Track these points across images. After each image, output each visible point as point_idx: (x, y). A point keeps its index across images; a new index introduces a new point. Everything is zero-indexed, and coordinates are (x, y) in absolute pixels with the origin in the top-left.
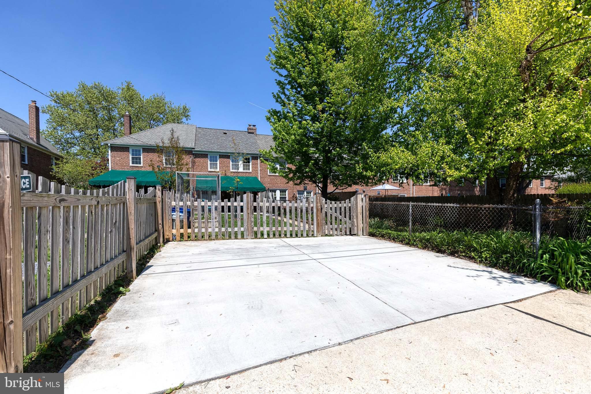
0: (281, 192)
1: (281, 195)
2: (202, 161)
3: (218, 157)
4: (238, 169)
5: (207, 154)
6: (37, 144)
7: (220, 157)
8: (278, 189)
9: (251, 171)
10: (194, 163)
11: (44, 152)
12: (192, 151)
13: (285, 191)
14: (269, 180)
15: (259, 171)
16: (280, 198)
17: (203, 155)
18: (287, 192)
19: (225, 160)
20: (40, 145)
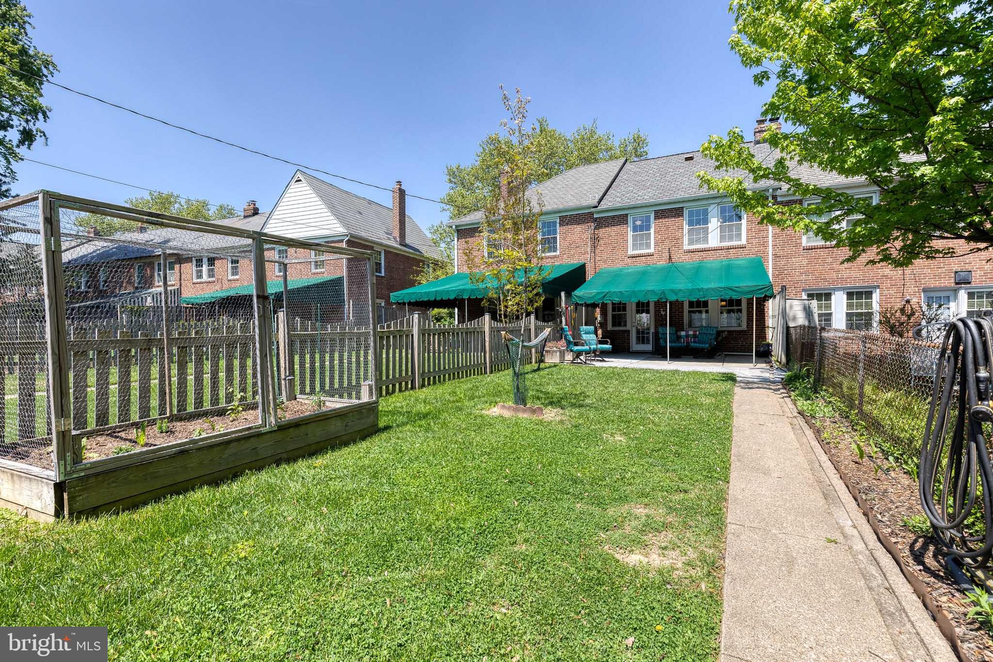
0: (850, 295)
1: (849, 306)
2: (613, 234)
3: (652, 216)
4: (706, 240)
5: (627, 215)
6: (400, 244)
7: (657, 217)
8: (839, 289)
9: (744, 241)
10: (595, 240)
11: (412, 256)
12: (592, 214)
13: (869, 295)
14: (805, 262)
15: (770, 239)
16: (849, 316)
17: (619, 219)
18: (876, 297)
19: (669, 222)
20: (406, 246)
